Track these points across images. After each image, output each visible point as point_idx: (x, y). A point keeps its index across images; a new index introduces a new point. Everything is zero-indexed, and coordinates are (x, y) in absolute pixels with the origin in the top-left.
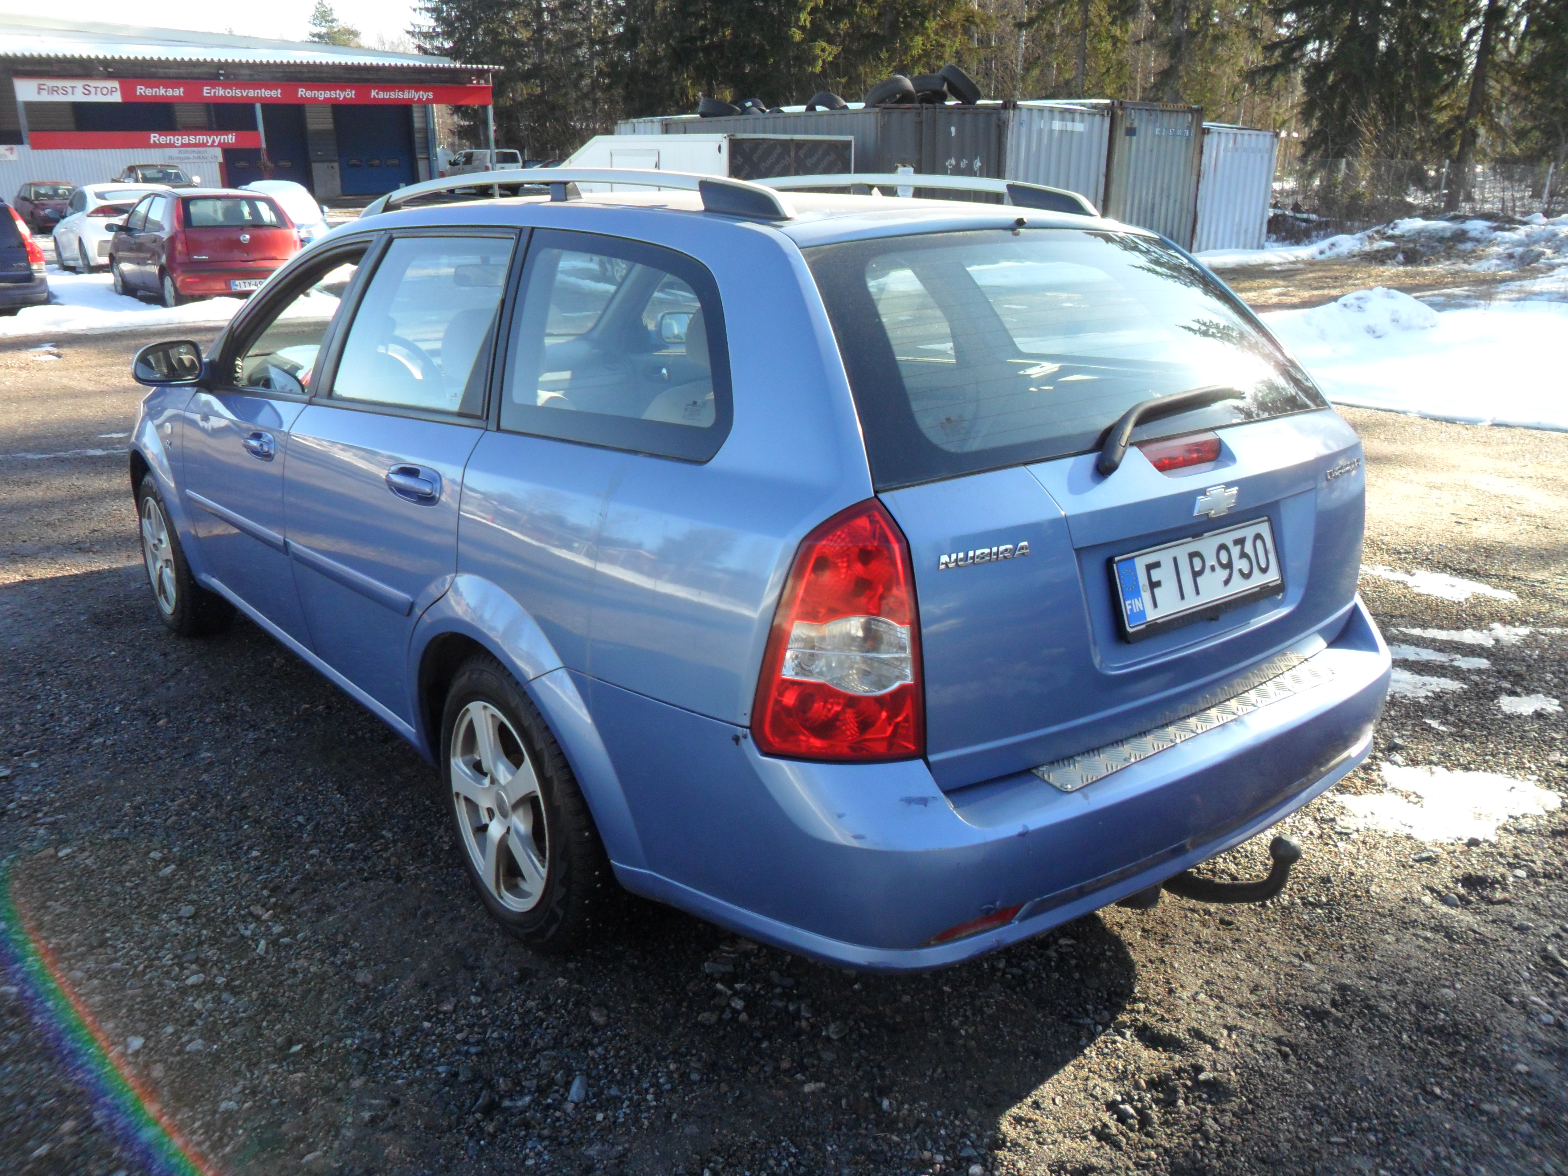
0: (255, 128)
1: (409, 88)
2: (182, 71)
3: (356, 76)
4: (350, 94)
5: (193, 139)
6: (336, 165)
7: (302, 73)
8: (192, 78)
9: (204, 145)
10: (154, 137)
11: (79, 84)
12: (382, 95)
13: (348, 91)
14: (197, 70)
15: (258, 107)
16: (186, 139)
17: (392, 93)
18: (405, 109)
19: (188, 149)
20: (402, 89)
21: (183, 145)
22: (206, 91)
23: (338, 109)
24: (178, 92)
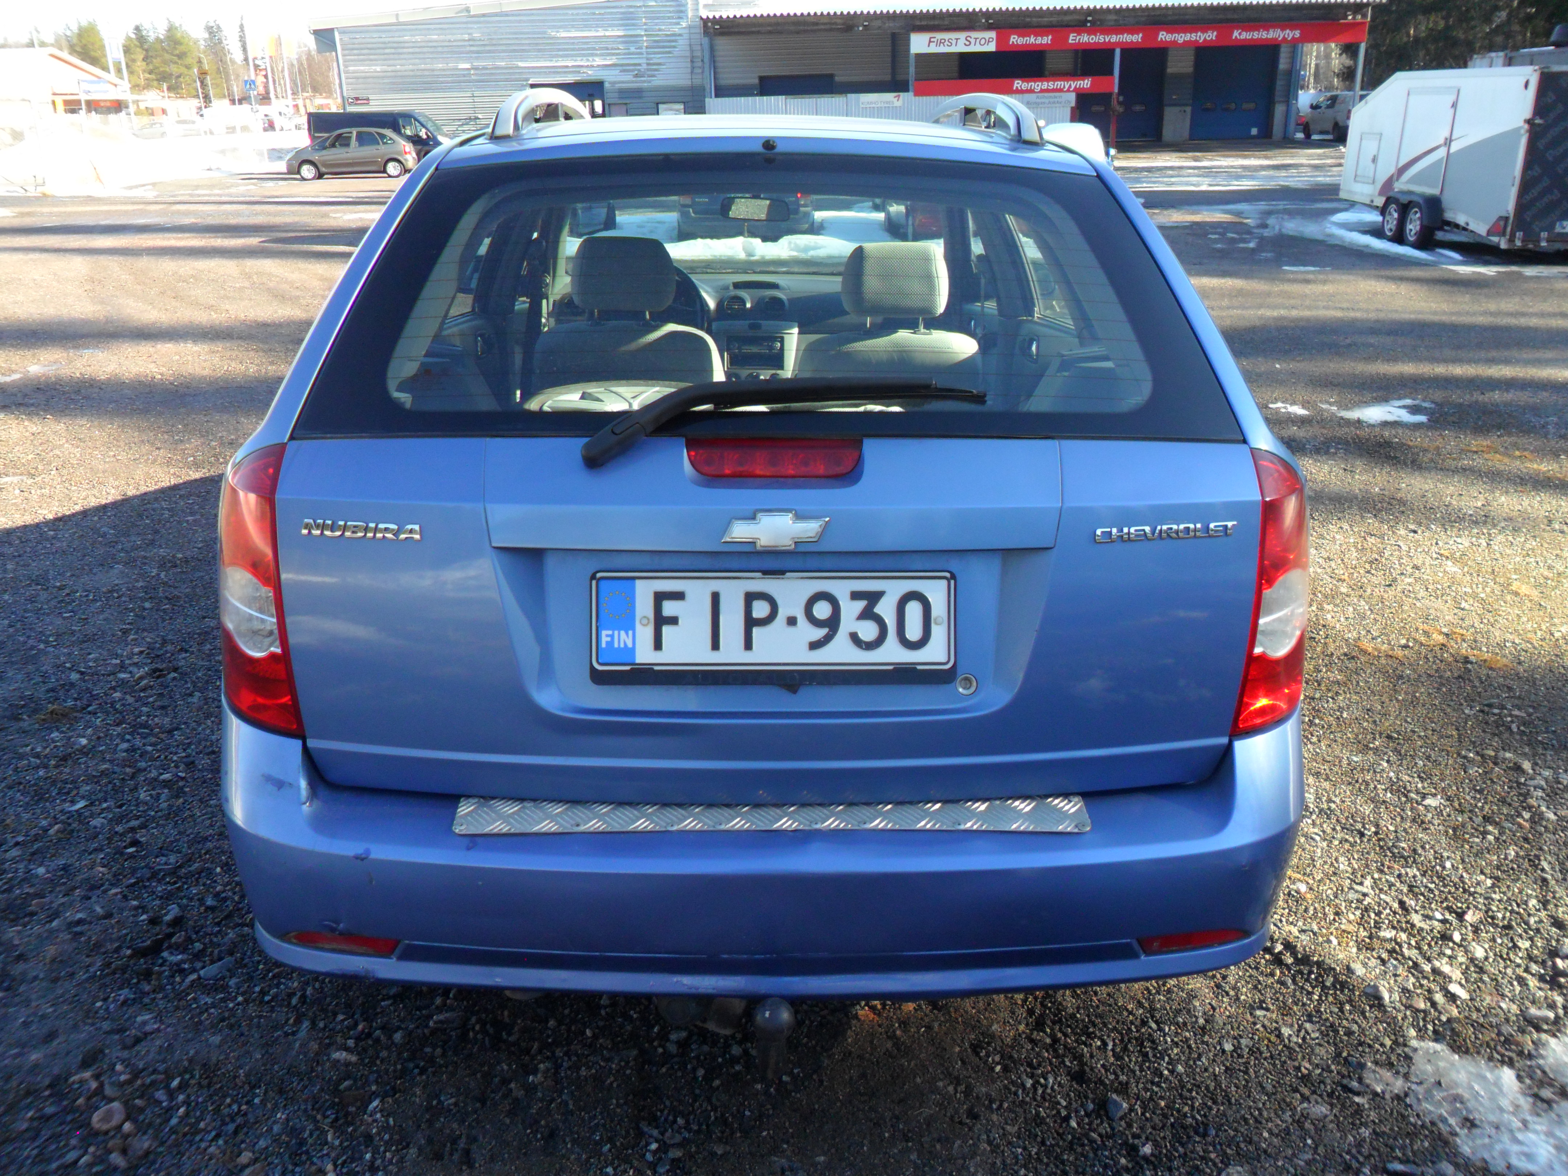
0: (1111, 72)
1: (1274, 27)
2: (1054, 19)
3: (1221, 16)
4: (1211, 36)
5: (1051, 85)
6: (1189, 109)
7: (1165, 16)
8: (1062, 26)
9: (1060, 90)
10: (1018, 84)
11: (962, 35)
12: (1246, 36)
13: (1210, 33)
14: (1068, 18)
15: (1118, 52)
16: (1045, 85)
17: (1255, 33)
18: (1272, 49)
19: (1046, 94)
20: (1267, 29)
21: (1042, 91)
22: (1073, 38)
23: (1202, 52)
24: (1046, 40)
